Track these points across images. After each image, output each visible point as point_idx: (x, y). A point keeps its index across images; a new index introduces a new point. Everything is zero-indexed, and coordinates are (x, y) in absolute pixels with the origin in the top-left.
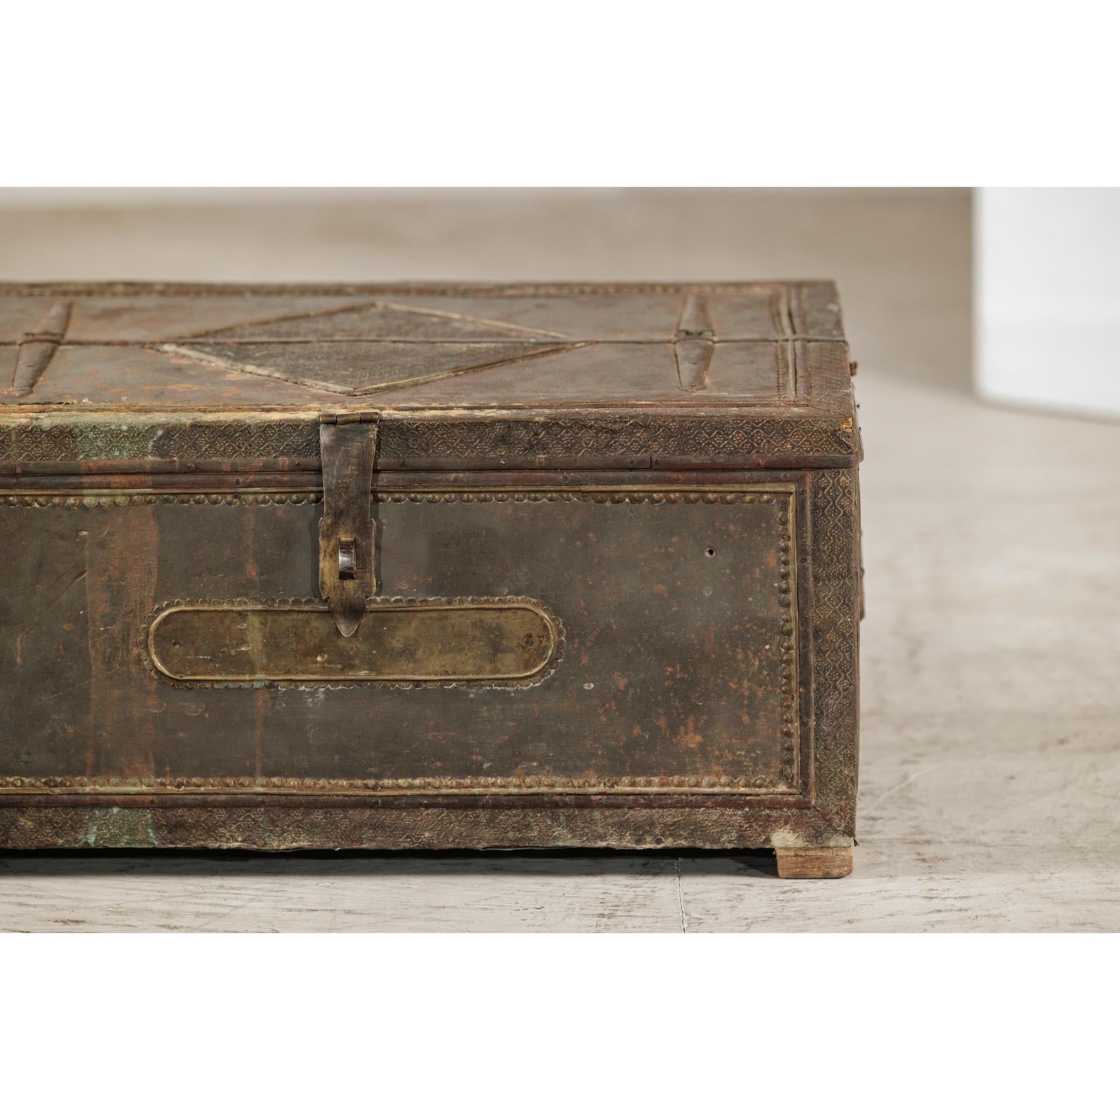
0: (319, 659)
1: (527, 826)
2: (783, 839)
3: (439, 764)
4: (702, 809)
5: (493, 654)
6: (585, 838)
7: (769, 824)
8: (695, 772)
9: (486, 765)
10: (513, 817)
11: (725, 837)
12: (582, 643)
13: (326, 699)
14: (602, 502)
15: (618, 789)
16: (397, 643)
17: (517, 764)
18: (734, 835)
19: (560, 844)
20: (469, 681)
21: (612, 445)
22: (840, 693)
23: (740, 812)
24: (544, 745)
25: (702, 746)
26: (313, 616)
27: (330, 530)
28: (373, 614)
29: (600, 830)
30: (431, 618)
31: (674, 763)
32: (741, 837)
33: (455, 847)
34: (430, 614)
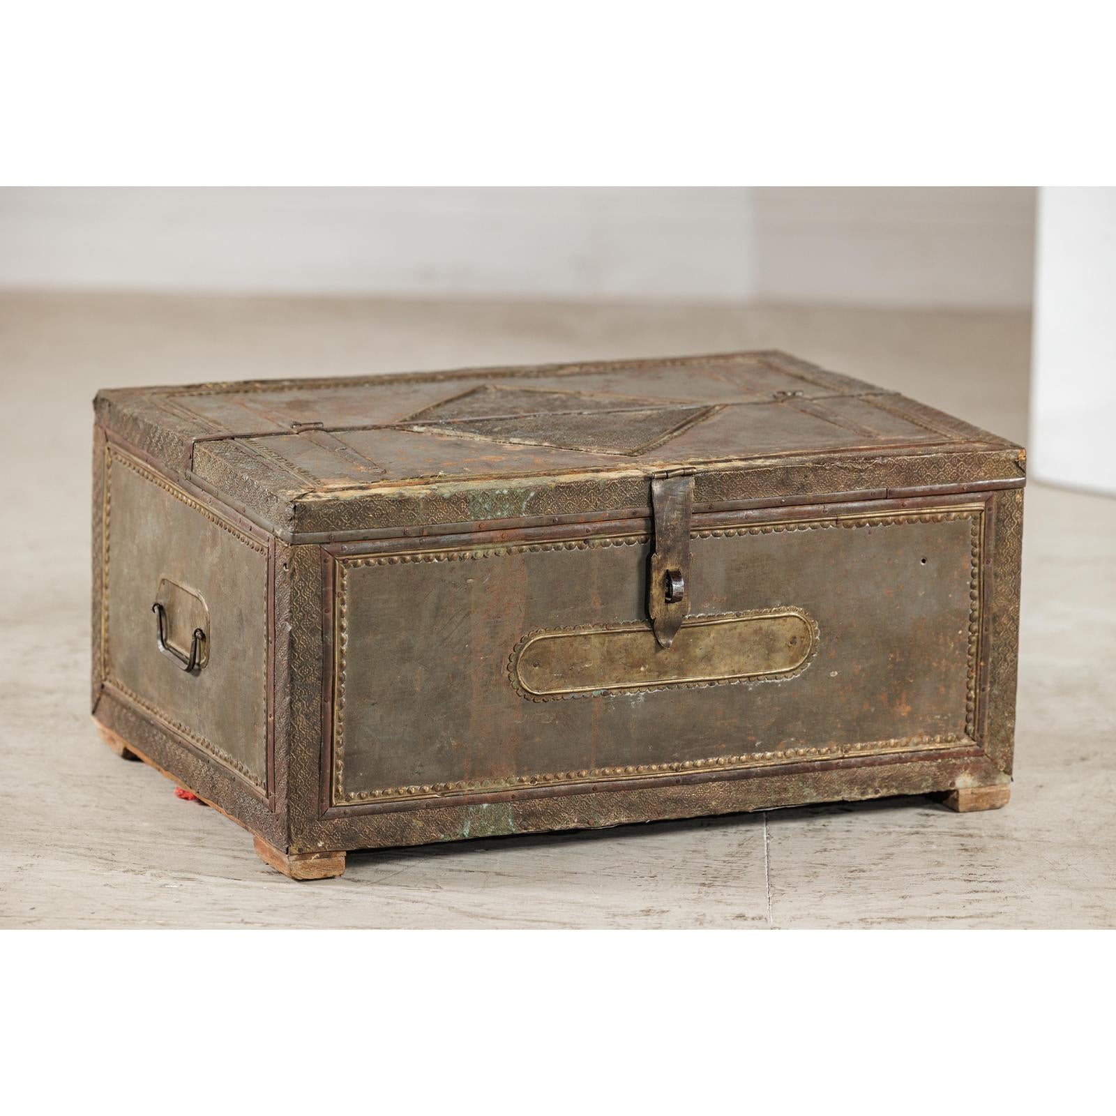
0: (642, 669)
1: (785, 790)
2: (964, 783)
3: (724, 746)
4: (909, 763)
5: (768, 654)
6: (826, 795)
7: (953, 771)
8: (904, 735)
9: (758, 743)
10: (777, 782)
11: (924, 784)
12: (831, 640)
13: (645, 701)
14: (850, 527)
15: (852, 753)
16: (698, 652)
17: (780, 741)
18: (930, 781)
19: (808, 801)
20: (749, 677)
21: (860, 482)
22: (1008, 664)
23: (934, 764)
24: (800, 723)
25: (911, 714)
26: (639, 635)
27: (660, 564)
28: (683, 629)
29: (837, 787)
30: (725, 630)
31: (891, 729)
32: (936, 783)
33: (732, 811)
34: (724, 626)
